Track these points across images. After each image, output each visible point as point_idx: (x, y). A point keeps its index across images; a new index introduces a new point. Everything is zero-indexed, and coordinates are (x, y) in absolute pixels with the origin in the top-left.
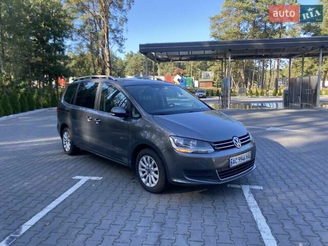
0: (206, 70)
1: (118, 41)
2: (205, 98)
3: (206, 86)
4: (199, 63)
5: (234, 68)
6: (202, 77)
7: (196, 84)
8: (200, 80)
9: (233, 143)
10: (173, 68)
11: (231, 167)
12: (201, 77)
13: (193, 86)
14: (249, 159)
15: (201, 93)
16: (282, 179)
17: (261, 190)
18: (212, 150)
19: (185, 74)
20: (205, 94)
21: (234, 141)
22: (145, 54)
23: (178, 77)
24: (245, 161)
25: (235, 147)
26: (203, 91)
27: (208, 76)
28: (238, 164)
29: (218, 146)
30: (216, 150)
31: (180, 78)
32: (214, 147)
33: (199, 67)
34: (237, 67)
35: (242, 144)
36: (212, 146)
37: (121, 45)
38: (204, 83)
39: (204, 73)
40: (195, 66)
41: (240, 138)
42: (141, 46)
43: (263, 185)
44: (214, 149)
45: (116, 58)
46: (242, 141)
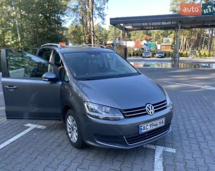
0: (167, 37)
1: (101, 16)
2: (163, 58)
3: (166, 49)
4: (162, 31)
5: (189, 35)
6: (164, 42)
7: (159, 47)
8: (162, 44)
9: (145, 110)
10: (142, 35)
11: (140, 133)
12: (162, 42)
13: (156, 49)
14: (163, 124)
15: (160, 54)
16: (198, 143)
17: (173, 153)
18: (122, 117)
19: (151, 39)
20: (163, 55)
21: (147, 108)
22: (114, 25)
23: (145, 42)
24: (158, 126)
25: (147, 114)
26: (162, 53)
27: (168, 41)
28: (149, 129)
29: (128, 114)
30: (125, 117)
31: (146, 42)
32: (124, 115)
33: (162, 34)
34: (192, 35)
35: (155, 111)
36: (123, 114)
37: (104, 19)
38: (165, 47)
39: (165, 39)
40: (159, 34)
41: (153, 105)
42: (111, 19)
43: (177, 148)
44: (124, 116)
45: (102, 29)
46: (155, 108)
